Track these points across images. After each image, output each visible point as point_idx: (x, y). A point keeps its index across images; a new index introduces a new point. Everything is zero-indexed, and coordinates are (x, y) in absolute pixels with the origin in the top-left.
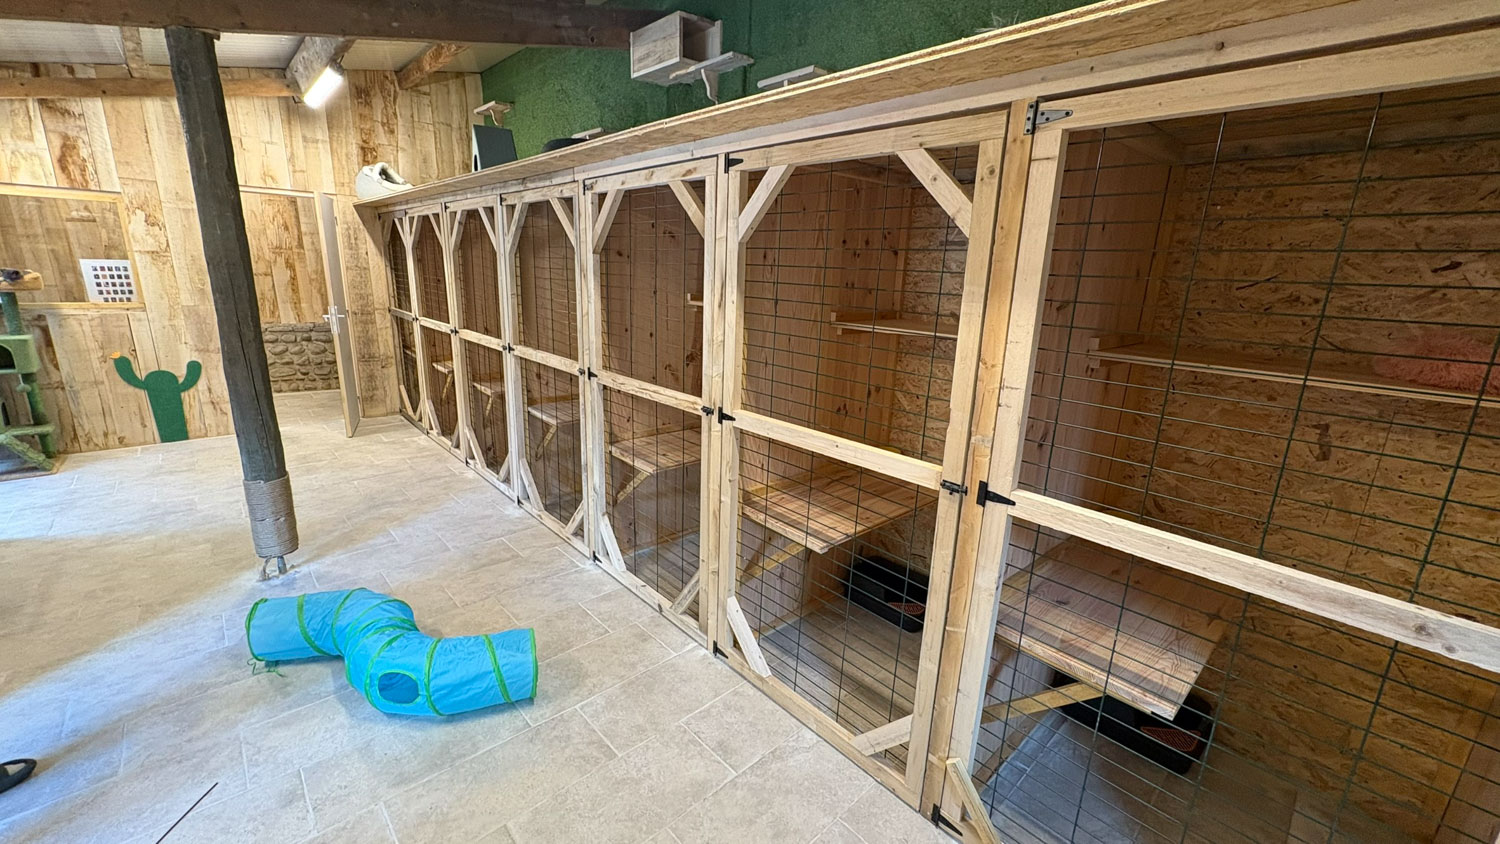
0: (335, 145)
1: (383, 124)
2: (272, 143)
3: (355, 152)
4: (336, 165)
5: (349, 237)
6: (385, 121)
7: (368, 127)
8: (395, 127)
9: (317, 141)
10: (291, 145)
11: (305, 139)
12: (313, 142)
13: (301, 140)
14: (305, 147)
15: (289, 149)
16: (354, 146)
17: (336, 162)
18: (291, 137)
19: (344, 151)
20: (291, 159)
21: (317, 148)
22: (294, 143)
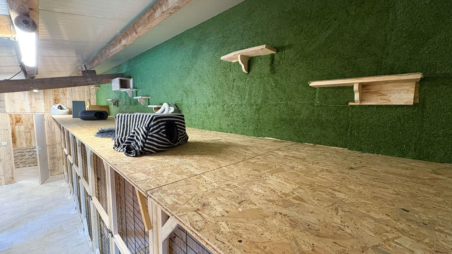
0: (46, 99)
1: (62, 93)
2: (24, 101)
3: (52, 101)
4: (46, 105)
5: (49, 124)
6: (63, 92)
7: (57, 94)
8: (66, 93)
9: (40, 99)
10: (31, 101)
11: (36, 99)
12: (38, 99)
13: (34, 99)
14: (36, 101)
15: (30, 102)
16: (52, 99)
17: (46, 104)
18: (31, 99)
19: (49, 101)
20: (31, 104)
21: (40, 101)
22: (32, 100)
